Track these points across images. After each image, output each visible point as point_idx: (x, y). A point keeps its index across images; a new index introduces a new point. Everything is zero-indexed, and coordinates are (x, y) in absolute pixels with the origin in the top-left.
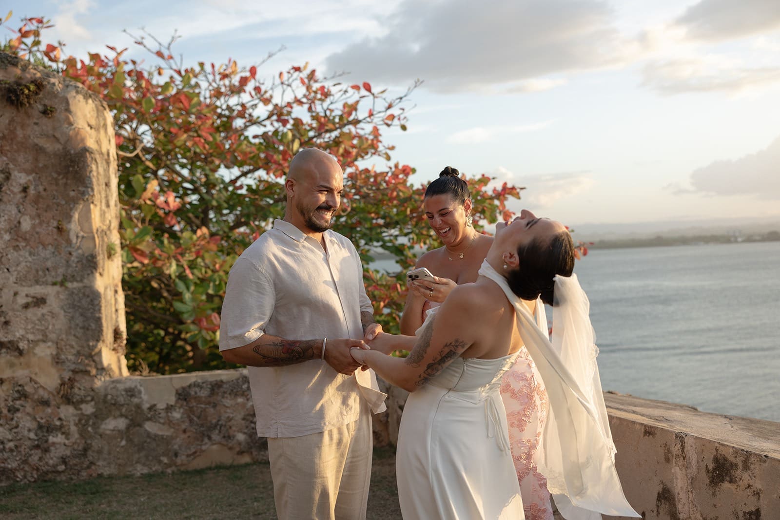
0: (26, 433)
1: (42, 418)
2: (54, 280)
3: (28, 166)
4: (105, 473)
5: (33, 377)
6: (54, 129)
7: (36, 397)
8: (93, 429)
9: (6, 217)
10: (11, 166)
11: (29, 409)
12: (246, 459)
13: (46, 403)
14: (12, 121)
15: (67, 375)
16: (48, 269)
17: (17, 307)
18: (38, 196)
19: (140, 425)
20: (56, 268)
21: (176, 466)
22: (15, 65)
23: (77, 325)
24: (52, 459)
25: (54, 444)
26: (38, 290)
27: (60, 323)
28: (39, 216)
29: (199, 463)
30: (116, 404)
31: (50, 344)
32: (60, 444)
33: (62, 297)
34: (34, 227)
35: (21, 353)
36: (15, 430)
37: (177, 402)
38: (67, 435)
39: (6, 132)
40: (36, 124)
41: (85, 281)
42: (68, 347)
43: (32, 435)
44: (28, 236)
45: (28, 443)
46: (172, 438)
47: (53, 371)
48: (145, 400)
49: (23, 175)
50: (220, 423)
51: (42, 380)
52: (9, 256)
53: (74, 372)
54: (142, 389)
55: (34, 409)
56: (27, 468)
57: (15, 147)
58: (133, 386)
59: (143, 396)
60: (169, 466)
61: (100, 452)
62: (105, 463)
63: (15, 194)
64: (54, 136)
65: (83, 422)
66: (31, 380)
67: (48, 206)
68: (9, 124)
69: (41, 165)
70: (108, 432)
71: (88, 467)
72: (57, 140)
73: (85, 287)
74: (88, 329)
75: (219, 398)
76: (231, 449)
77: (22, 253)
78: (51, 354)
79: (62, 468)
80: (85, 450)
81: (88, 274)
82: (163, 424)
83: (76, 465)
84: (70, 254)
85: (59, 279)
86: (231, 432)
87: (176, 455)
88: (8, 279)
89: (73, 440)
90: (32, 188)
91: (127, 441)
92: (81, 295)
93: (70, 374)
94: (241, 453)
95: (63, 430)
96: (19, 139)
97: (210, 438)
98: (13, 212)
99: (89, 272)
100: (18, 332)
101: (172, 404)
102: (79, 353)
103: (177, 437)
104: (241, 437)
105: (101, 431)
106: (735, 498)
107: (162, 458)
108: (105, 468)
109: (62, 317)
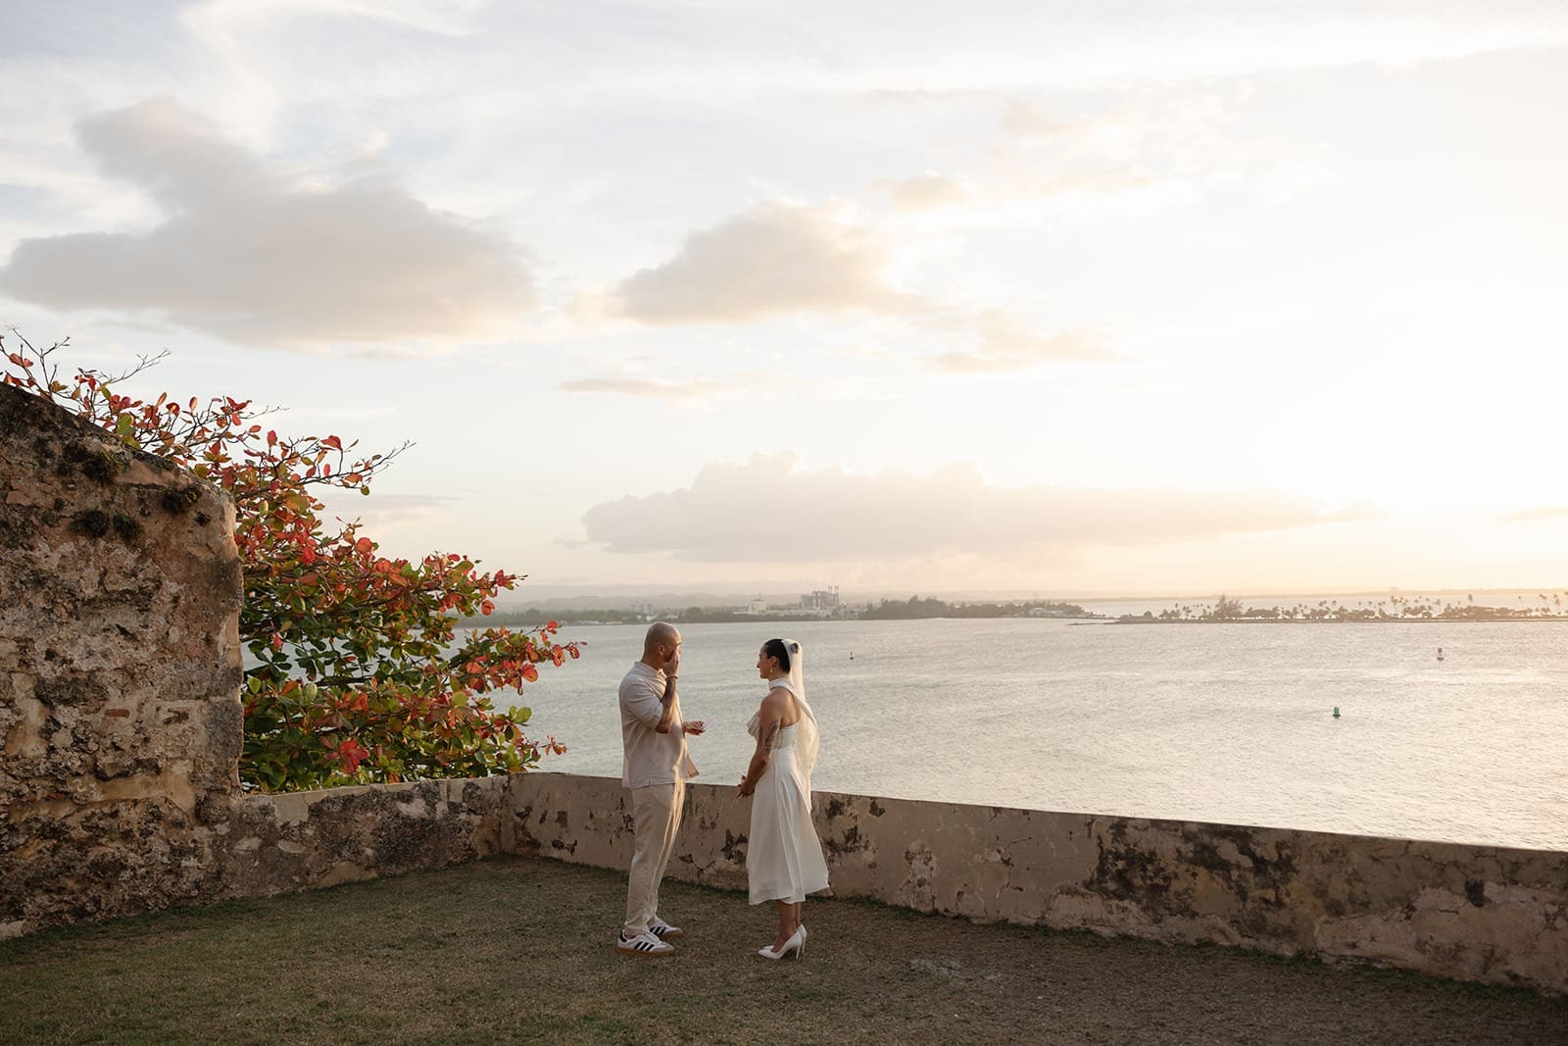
0: (160, 857)
1: (175, 842)
2: (198, 694)
3: (180, 575)
4: (238, 897)
5: (169, 797)
6: (208, 538)
7: (170, 818)
8: (227, 850)
9: (154, 628)
10: (163, 575)
11: (162, 832)
12: (373, 874)
13: (180, 825)
14: (166, 528)
15: (203, 794)
16: (193, 683)
17: (159, 723)
18: (189, 606)
19: (273, 845)
20: (200, 682)
21: (307, 885)
22: (169, 470)
23: (218, 741)
24: (185, 883)
25: (186, 867)
26: (180, 705)
27: (201, 739)
28: (188, 627)
29: (329, 881)
30: (251, 824)
31: (187, 761)
32: (193, 867)
33: (204, 711)
34: (182, 639)
35: (158, 771)
36: (148, 855)
37: (309, 818)
38: (200, 858)
39: (160, 540)
40: (190, 532)
41: (229, 695)
42: (206, 764)
43: (165, 860)
44: (176, 649)
45: (161, 868)
46: (304, 856)
47: (188, 790)
48: (279, 817)
49: (174, 584)
50: (350, 838)
51: (178, 800)
52: (154, 669)
53: (210, 791)
54: (275, 807)
55: (166, 831)
56: (159, 895)
57: (168, 555)
58: (267, 807)
59: (276, 813)
60: (299, 885)
61: (233, 874)
62: (238, 886)
63: (164, 604)
64: (207, 545)
65: (217, 843)
66: (166, 800)
67: (197, 617)
68: (164, 531)
69: (193, 575)
70: (242, 853)
71: (221, 891)
72: (210, 549)
73: (228, 701)
74: (228, 745)
75: (350, 813)
76: (359, 865)
77: (167, 665)
78: (188, 772)
79: (195, 893)
80: (219, 873)
81: (233, 688)
82: (296, 842)
83: (208, 889)
84: (217, 666)
85: (203, 693)
86: (360, 847)
87: (308, 873)
88: (152, 693)
89: (207, 863)
90: (183, 598)
91: (259, 861)
92: (223, 709)
93: (205, 793)
94: (368, 868)
95: (197, 853)
96: (172, 547)
97: (340, 854)
98: (162, 623)
100: (157, 749)
101: (306, 821)
102: (215, 770)
103: (309, 855)
104: (369, 852)
105: (235, 852)
106: (842, 823)
107: (294, 877)
108: (238, 891)
109: (203, 733)
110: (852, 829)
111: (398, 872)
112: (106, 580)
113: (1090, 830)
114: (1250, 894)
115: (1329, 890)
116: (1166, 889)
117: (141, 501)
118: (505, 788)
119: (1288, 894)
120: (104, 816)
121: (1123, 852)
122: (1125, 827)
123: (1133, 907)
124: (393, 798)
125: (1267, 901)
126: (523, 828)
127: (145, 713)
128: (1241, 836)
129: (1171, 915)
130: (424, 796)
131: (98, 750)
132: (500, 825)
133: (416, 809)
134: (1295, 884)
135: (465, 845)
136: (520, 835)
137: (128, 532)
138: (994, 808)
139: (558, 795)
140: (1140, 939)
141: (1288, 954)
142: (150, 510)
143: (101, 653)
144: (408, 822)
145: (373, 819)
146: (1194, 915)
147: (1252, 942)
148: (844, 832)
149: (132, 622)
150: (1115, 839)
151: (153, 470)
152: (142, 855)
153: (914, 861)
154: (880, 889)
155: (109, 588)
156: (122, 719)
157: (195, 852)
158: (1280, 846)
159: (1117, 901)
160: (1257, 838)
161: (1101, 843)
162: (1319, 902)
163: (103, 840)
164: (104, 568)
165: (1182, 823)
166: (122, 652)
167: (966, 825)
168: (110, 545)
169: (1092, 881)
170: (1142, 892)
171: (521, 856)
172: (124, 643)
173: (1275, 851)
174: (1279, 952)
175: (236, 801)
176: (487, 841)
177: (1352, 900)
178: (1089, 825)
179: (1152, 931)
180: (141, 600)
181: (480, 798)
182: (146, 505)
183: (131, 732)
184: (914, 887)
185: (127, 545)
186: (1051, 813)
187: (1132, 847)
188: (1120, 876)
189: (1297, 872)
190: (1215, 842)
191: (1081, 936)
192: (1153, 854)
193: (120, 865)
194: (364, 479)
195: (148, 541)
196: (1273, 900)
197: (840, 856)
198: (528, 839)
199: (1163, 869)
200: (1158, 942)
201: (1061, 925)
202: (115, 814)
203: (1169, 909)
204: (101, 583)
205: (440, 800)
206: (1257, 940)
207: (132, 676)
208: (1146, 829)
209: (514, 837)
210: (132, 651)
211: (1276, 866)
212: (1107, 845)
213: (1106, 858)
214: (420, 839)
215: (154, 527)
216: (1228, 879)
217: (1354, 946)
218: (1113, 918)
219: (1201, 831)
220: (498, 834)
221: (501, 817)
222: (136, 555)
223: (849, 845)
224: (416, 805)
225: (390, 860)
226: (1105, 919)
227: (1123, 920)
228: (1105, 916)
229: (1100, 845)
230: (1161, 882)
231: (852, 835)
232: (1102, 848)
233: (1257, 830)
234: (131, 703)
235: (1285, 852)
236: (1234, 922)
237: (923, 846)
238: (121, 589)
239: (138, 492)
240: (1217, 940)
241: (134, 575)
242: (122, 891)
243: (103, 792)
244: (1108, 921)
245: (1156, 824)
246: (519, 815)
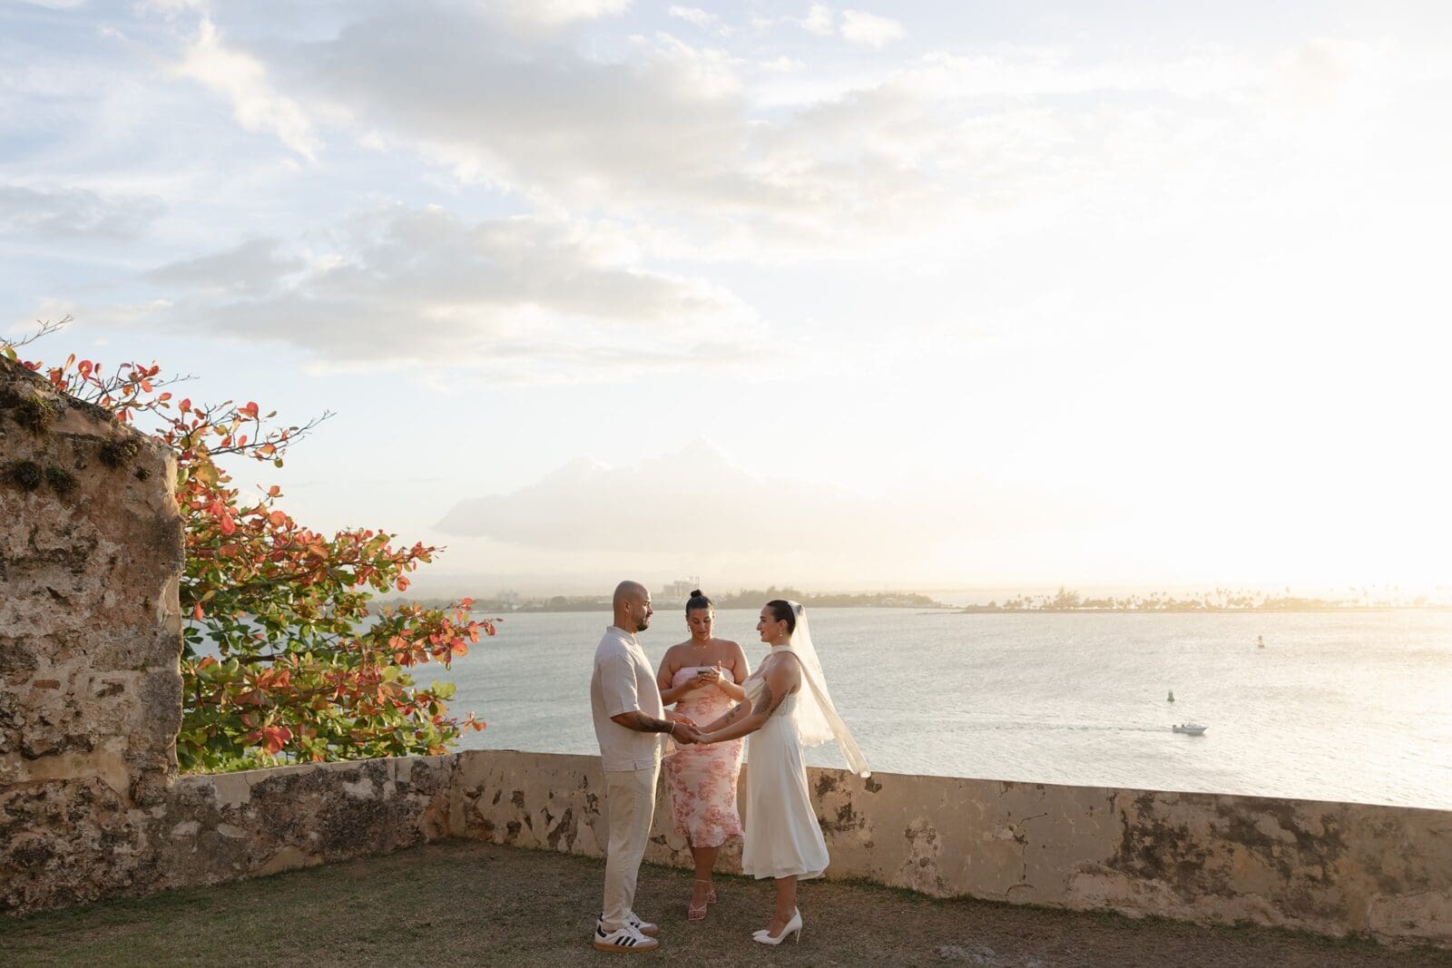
0: (90, 844)
1: (107, 826)
2: (134, 664)
3: (117, 534)
4: (174, 886)
5: (101, 776)
6: (148, 494)
7: (102, 801)
8: (164, 835)
9: (89, 591)
10: (99, 533)
11: (93, 816)
12: (318, 860)
13: (112, 807)
14: (103, 483)
15: (137, 774)
16: (129, 652)
17: (92, 695)
18: (126, 568)
19: (212, 829)
20: (137, 650)
21: (248, 872)
22: (107, 420)
23: (155, 715)
24: (117, 872)
25: (119, 854)
26: (116, 676)
27: (137, 713)
28: (125, 591)
29: (272, 867)
30: (190, 807)
31: (122, 737)
32: (126, 854)
33: (141, 683)
34: (118, 603)
35: (90, 748)
36: (77, 841)
37: (251, 800)
38: (134, 844)
39: (96, 496)
40: (129, 487)
41: (168, 665)
42: (142, 741)
43: (96, 846)
44: (111, 615)
45: (91, 856)
46: (246, 841)
47: (122, 769)
48: (219, 799)
49: (111, 544)
50: (294, 821)
51: (111, 781)
52: (88, 636)
53: (145, 770)
54: (215, 787)
55: (97, 815)
56: (89, 885)
57: (105, 512)
58: (205, 785)
59: (216, 795)
60: (240, 872)
61: (169, 861)
62: (175, 874)
63: (100, 565)
64: (147, 502)
65: (153, 828)
66: (98, 780)
67: (136, 580)
68: (101, 486)
69: (131, 534)
70: (179, 838)
71: (157, 880)
72: (150, 506)
73: (167, 672)
74: (165, 720)
75: (294, 794)
76: (303, 850)
77: (101, 633)
78: (122, 750)
79: (128, 882)
80: (154, 860)
81: (172, 658)
82: (237, 826)
83: (143, 878)
84: (155, 634)
85: (140, 663)
86: (305, 831)
87: (249, 860)
88: (85, 662)
89: (141, 849)
90: (120, 559)
91: (198, 846)
92: (161, 681)
93: (140, 772)
94: (313, 854)
95: (131, 838)
96: (109, 504)
97: (283, 839)
98: (97, 586)
99: (173, 655)
100: (89, 724)
101: (247, 802)
102: (151, 748)
103: (250, 839)
104: (314, 836)
105: (172, 836)
106: (835, 799)
107: (234, 865)
108: (174, 880)
109: (139, 706)
110: (845, 807)
111: (344, 857)
112: (37, 537)
113: (1112, 804)
114: (1293, 872)
115: (1383, 866)
116: (1199, 866)
117: (77, 453)
118: (454, 767)
119: (1337, 871)
120: (29, 799)
121: (1150, 827)
122: (1152, 801)
123: (1163, 886)
124: (339, 778)
125: (1313, 879)
126: (475, 808)
127: (77, 686)
128: (1283, 809)
129: (1206, 894)
130: (371, 776)
131: (25, 725)
132: (448, 806)
133: (363, 789)
134: (1344, 860)
135: (413, 827)
136: (471, 817)
137: (63, 485)
138: (1005, 783)
139: (513, 774)
140: (1172, 921)
141: (1338, 935)
142: (86, 463)
143: (30, 618)
144: (355, 803)
145: (318, 801)
146: (1231, 894)
147: (1297, 922)
148: (836, 810)
149: (64, 584)
150: (1140, 814)
151: (90, 420)
152: (71, 841)
153: (916, 840)
154: (878, 871)
155: (40, 546)
156: (51, 691)
157: (129, 838)
158: (1326, 820)
159: (1144, 881)
160: (1299, 811)
161: (1125, 818)
162: (1372, 879)
163: (29, 825)
164: (35, 524)
165: (1216, 796)
166: (53, 618)
167: (974, 801)
168: (41, 500)
169: (1116, 860)
170: (1172, 870)
171: (471, 839)
172: (55, 608)
173: (1320, 824)
174: (1327, 933)
175: (172, 781)
176: (436, 824)
177: (1408, 876)
178: (1111, 799)
179: (1184, 912)
180: (75, 561)
181: (428, 777)
182: (82, 458)
183: (60, 705)
184: (916, 867)
185: (62, 499)
186: (1069, 787)
187: (1160, 822)
188: (1148, 854)
189: (1347, 848)
190: (1254, 816)
191: (1106, 918)
192: (1184, 829)
193: (46, 853)
194: (278, 451)
195: (84, 497)
196: (1320, 877)
197: (832, 835)
198: (480, 820)
199: (1195, 846)
200: (1193, 924)
201: (1082, 907)
202: (41, 797)
203: (1204, 888)
204: (31, 541)
205: (388, 779)
206: (1302, 920)
207: (63, 644)
208: (1175, 803)
209: (463, 818)
210: (64, 616)
211: (1322, 841)
212: (1133, 821)
213: (1132, 834)
214: (366, 822)
215: (91, 480)
216: (1269, 855)
217: (1412, 925)
218: (1141, 899)
219: (1237, 805)
220: (446, 815)
221: (449, 797)
222: (70, 512)
223: (842, 823)
224: (363, 786)
225: (336, 844)
226: (1132, 899)
227: (1151, 900)
228: (1132, 896)
229: (1124, 821)
230: (1194, 860)
231: (846, 812)
232: (1126, 824)
233: (1299, 803)
234: (62, 673)
235: (1332, 826)
236: (1277, 901)
237: (926, 824)
238: (53, 548)
239: (74, 443)
240: (1258, 920)
241: (68, 532)
242: (49, 882)
243: (30, 772)
244: (1136, 902)
245: (1186, 797)
246: (469, 795)
